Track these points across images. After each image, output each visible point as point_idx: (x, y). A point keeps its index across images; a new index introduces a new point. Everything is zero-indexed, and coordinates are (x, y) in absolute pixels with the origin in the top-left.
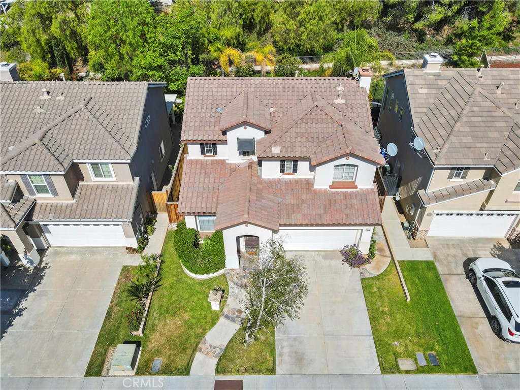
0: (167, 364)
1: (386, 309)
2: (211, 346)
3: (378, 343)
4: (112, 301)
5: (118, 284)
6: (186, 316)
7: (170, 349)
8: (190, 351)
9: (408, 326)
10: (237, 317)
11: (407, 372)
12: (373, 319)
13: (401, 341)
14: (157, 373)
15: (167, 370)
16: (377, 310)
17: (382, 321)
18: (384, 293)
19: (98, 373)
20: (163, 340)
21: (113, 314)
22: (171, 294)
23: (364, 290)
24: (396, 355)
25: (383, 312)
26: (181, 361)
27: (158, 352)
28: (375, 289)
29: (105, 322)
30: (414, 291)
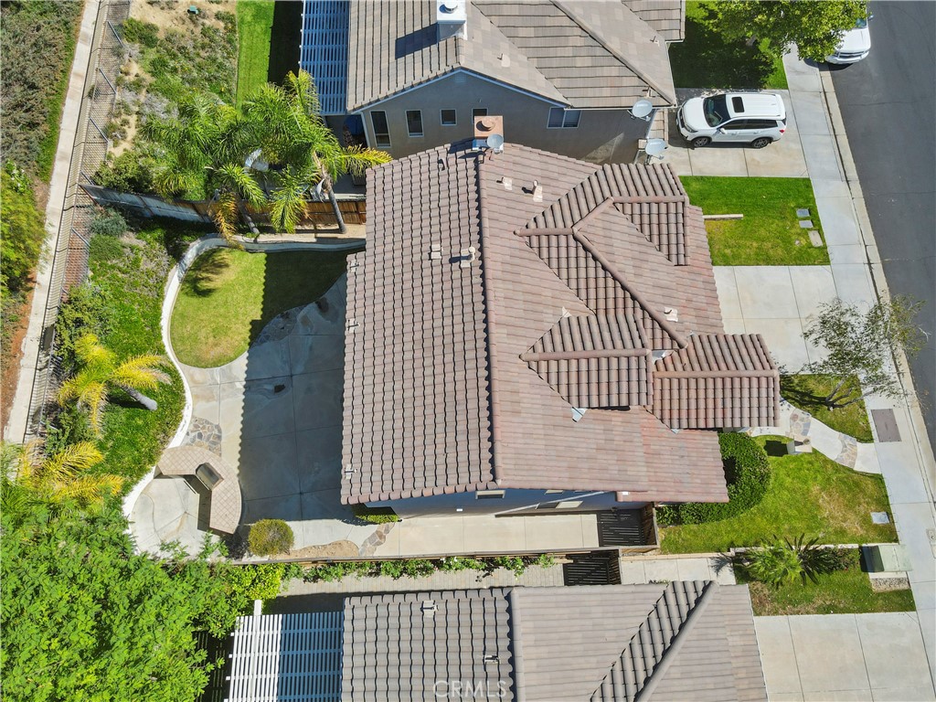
0: (877, 504)
1: (755, 244)
2: (843, 452)
3: (798, 262)
4: (808, 613)
5: (776, 613)
6: (815, 489)
7: (859, 504)
8: (856, 477)
9: (774, 226)
10: (802, 420)
11: (824, 241)
12: (769, 261)
13: (793, 237)
14: (889, 514)
15: (883, 504)
16: (757, 254)
17: (771, 252)
18: (732, 242)
19: (908, 593)
20: (851, 516)
21: (828, 603)
22: (788, 517)
23: (730, 265)
24: (810, 246)
25: (758, 248)
26: (870, 486)
27: (866, 520)
28: (728, 251)
29: (843, 611)
30: (725, 209)
